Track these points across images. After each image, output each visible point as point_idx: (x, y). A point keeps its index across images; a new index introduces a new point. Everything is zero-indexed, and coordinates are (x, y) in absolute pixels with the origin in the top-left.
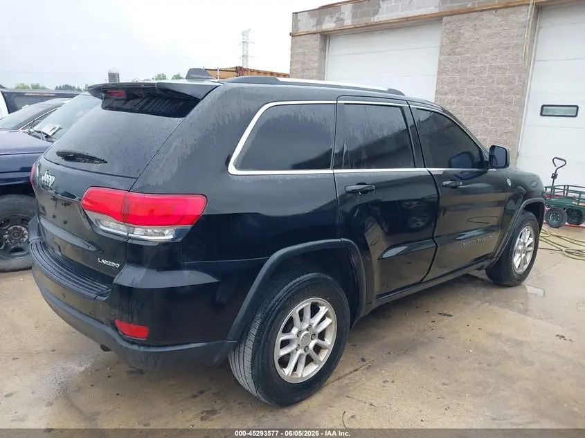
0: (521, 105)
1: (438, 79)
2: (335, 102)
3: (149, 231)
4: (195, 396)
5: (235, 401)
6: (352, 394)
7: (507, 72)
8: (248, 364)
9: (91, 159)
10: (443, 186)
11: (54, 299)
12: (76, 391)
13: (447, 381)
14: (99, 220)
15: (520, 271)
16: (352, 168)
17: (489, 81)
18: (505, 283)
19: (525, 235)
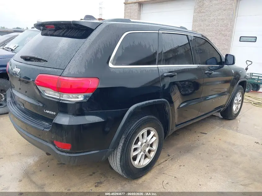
0: (231, 36)
1: (193, 24)
2: (158, 32)
3: (71, 96)
4: (91, 175)
5: (110, 177)
6: (165, 172)
7: (225, 21)
8: (118, 160)
9: (39, 60)
10: (205, 73)
11: (21, 130)
12: (32, 174)
13: (208, 165)
14: (44, 91)
15: (235, 113)
16: (166, 65)
17: (217, 25)
18: (229, 118)
19: (238, 96)
